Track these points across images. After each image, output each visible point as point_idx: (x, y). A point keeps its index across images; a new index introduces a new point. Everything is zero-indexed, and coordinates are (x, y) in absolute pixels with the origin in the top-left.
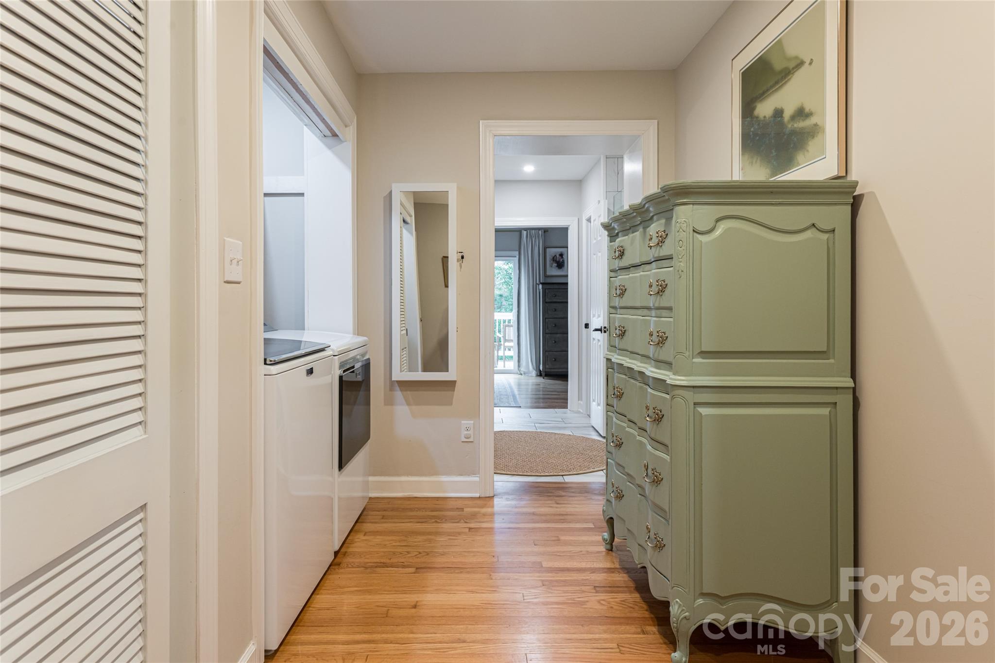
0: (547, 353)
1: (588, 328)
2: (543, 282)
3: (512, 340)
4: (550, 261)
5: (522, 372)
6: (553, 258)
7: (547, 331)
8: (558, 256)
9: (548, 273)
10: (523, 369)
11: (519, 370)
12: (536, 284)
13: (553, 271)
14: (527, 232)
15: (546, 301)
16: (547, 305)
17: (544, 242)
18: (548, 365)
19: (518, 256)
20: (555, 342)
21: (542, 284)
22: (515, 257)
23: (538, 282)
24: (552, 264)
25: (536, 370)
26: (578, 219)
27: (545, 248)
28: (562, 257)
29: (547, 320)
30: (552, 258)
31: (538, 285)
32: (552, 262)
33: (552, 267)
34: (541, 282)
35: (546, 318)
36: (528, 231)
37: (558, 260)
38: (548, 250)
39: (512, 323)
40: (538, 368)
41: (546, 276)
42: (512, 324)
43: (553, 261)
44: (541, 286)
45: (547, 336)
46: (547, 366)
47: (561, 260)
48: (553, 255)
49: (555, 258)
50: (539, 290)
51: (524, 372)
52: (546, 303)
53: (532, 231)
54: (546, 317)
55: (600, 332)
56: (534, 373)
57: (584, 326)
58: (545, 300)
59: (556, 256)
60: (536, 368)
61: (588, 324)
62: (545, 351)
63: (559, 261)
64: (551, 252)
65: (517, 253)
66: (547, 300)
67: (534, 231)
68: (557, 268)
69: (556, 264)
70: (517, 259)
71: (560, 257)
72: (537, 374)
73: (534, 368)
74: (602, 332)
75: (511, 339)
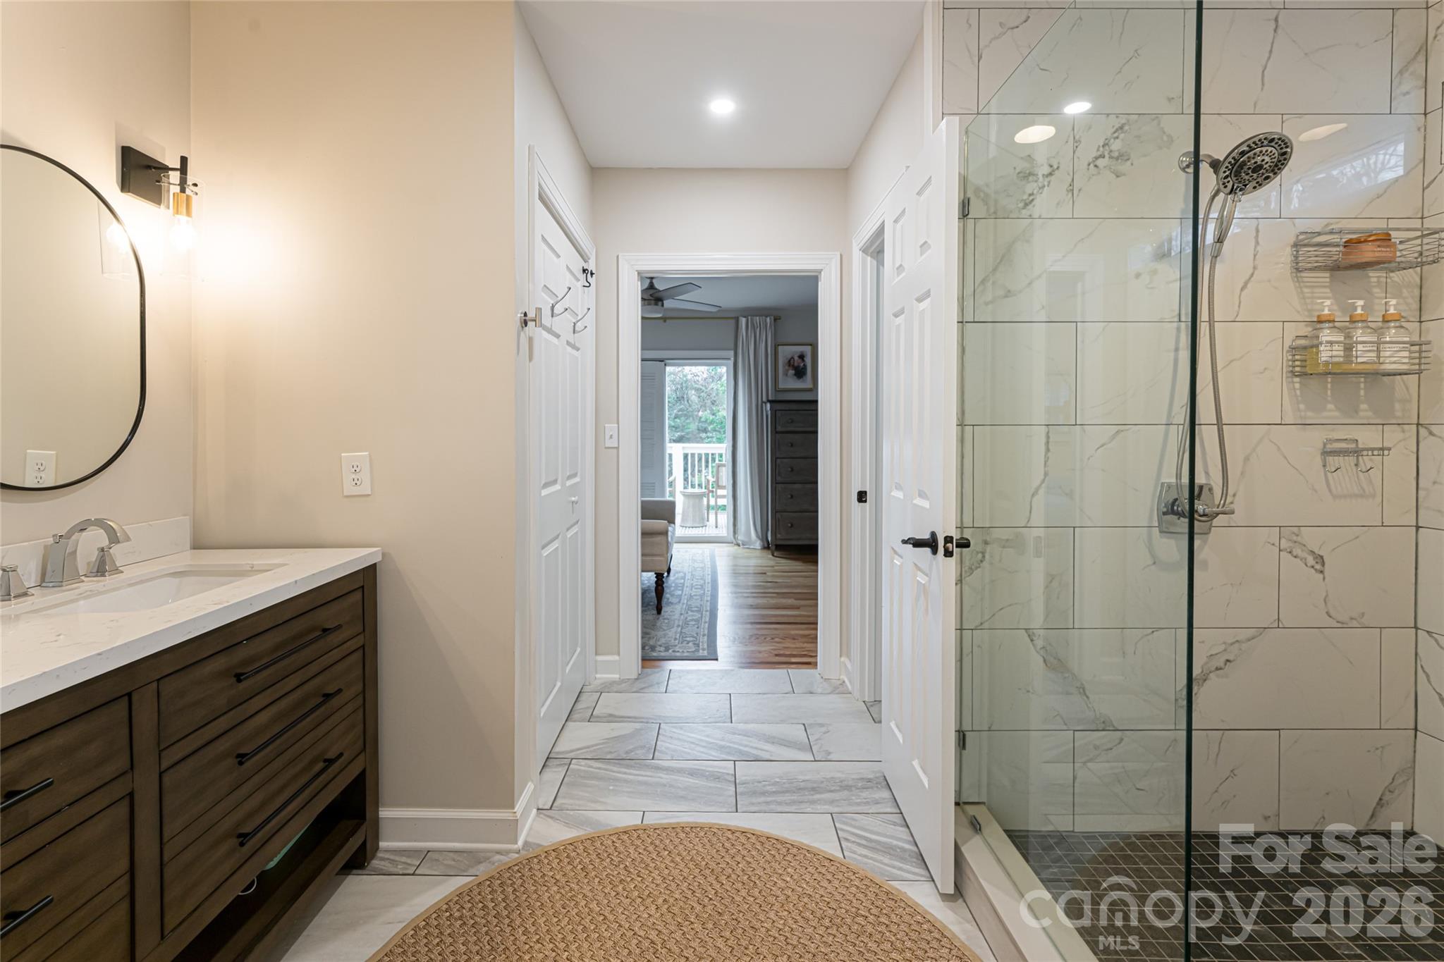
0: (778, 515)
1: (865, 501)
2: (774, 399)
3: (725, 487)
4: (784, 367)
5: (740, 542)
6: (789, 361)
7: (779, 479)
8: (796, 358)
9: (781, 386)
10: (741, 537)
11: (735, 538)
12: (762, 402)
13: (789, 382)
14: (748, 320)
15: (777, 430)
16: (778, 436)
17: (775, 335)
18: (780, 534)
19: (732, 359)
20: (792, 497)
21: (771, 402)
22: (729, 359)
23: (764, 399)
24: (787, 371)
25: (762, 540)
26: (841, 256)
27: (775, 345)
28: (803, 360)
29: (778, 461)
30: (787, 361)
31: (765, 403)
32: (787, 367)
33: (787, 375)
34: (770, 398)
35: (776, 458)
36: (749, 317)
37: (796, 364)
38: (780, 348)
39: (724, 460)
40: (765, 537)
41: (777, 390)
42: (724, 462)
43: (789, 366)
44: (768, 405)
45: (779, 487)
46: (779, 536)
47: (802, 365)
48: (789, 357)
49: (792, 361)
50: (767, 412)
51: (742, 541)
52: (777, 432)
53: (755, 318)
54: (778, 455)
55: (928, 550)
56: (758, 545)
57: (855, 497)
58: (776, 428)
59: (792, 358)
60: (762, 535)
61: (866, 492)
62: (775, 512)
63: (799, 366)
64: (786, 352)
65: (732, 353)
66: (779, 428)
67: (758, 318)
68: (795, 377)
69: (793, 372)
70: (731, 362)
71: (800, 361)
72: (763, 545)
73: (758, 536)
74: (935, 551)
75: (724, 485)
